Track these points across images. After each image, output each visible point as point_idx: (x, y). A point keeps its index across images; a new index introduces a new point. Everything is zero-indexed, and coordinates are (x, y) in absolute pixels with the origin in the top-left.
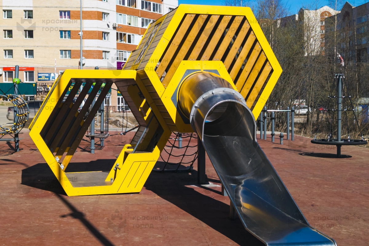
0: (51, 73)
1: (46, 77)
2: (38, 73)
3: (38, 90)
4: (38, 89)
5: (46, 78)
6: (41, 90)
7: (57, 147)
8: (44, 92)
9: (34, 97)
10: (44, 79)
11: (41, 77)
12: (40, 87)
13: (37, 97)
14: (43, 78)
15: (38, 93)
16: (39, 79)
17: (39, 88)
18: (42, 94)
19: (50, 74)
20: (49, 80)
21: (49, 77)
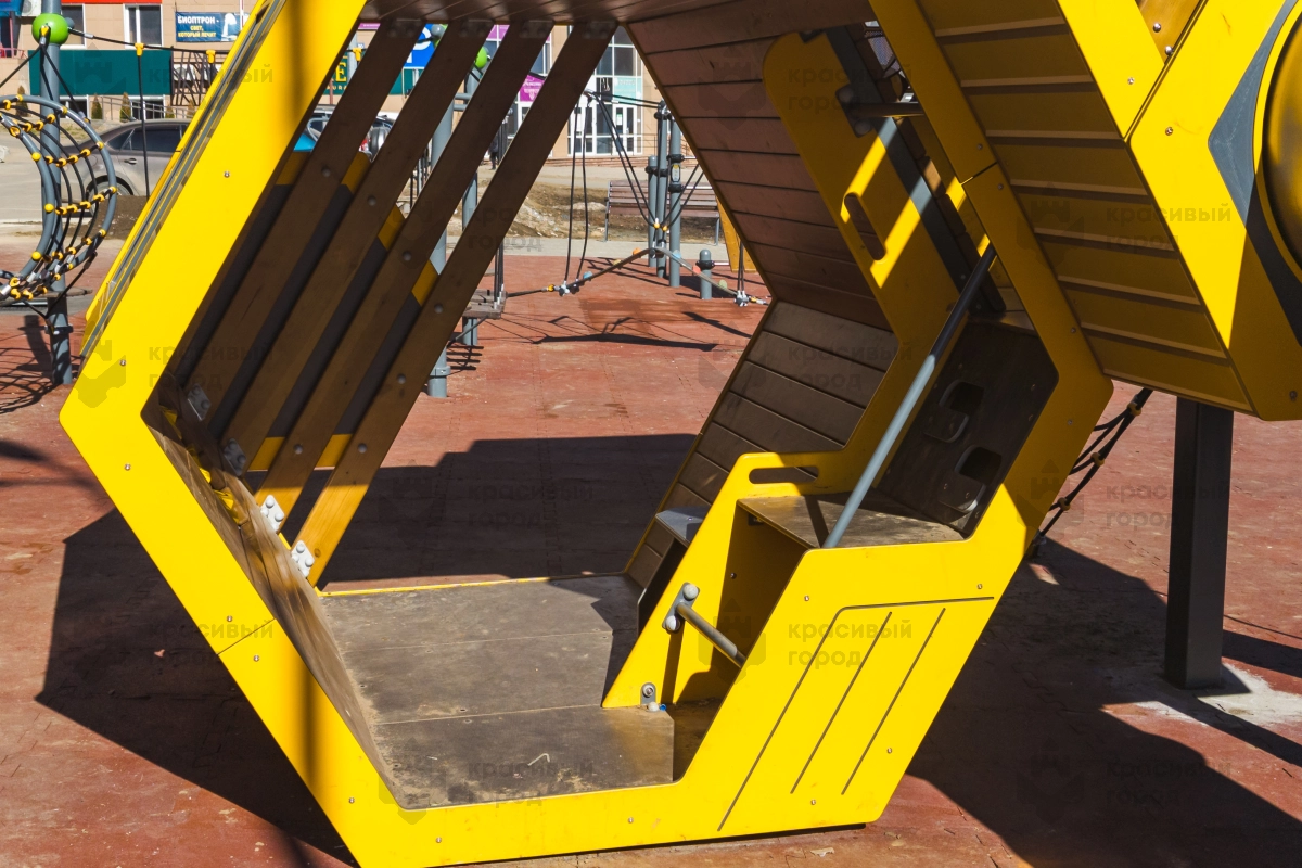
0: (224, 14)
1: (206, 28)
2: (178, 14)
3: (176, 79)
4: (179, 75)
5: (205, 30)
6: (188, 78)
7: (270, 434)
8: (200, 86)
9: (161, 102)
10: (198, 35)
11: (186, 27)
12: (185, 66)
13: (174, 103)
14: (195, 32)
15: (177, 87)
16: (181, 35)
17: (181, 68)
18: (192, 93)
19: (220, 17)
20: (219, 37)
21: (218, 29)
